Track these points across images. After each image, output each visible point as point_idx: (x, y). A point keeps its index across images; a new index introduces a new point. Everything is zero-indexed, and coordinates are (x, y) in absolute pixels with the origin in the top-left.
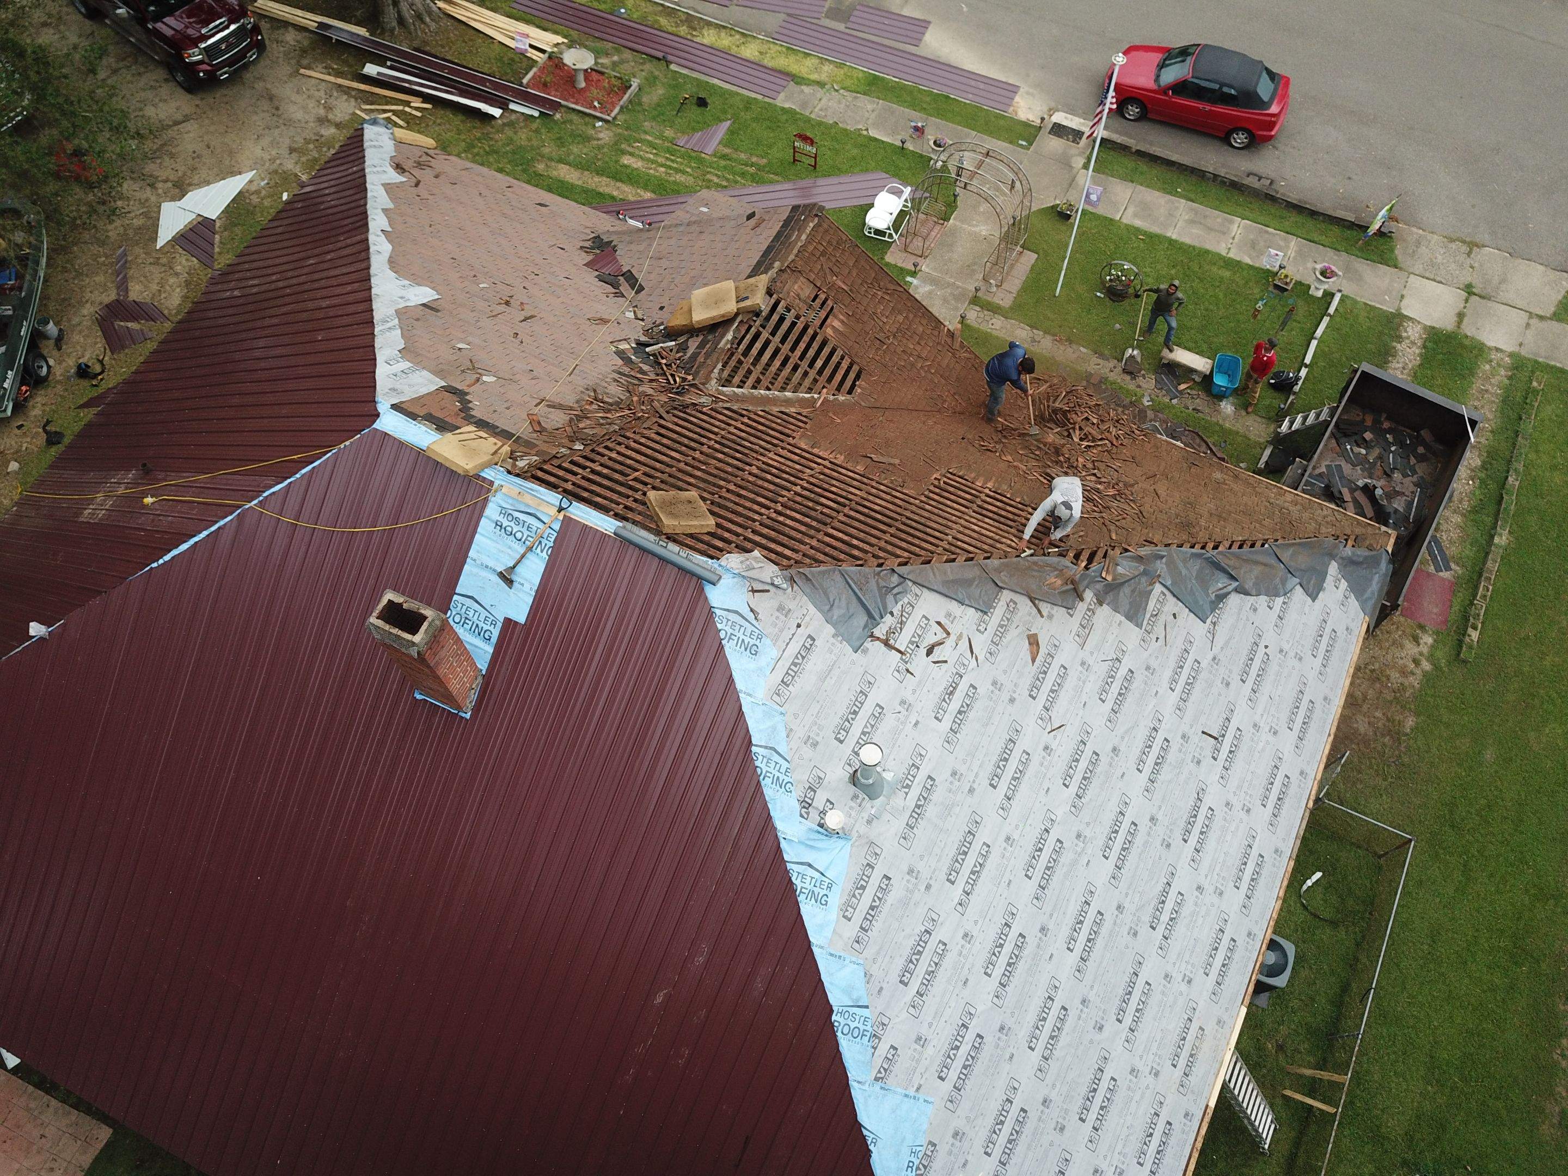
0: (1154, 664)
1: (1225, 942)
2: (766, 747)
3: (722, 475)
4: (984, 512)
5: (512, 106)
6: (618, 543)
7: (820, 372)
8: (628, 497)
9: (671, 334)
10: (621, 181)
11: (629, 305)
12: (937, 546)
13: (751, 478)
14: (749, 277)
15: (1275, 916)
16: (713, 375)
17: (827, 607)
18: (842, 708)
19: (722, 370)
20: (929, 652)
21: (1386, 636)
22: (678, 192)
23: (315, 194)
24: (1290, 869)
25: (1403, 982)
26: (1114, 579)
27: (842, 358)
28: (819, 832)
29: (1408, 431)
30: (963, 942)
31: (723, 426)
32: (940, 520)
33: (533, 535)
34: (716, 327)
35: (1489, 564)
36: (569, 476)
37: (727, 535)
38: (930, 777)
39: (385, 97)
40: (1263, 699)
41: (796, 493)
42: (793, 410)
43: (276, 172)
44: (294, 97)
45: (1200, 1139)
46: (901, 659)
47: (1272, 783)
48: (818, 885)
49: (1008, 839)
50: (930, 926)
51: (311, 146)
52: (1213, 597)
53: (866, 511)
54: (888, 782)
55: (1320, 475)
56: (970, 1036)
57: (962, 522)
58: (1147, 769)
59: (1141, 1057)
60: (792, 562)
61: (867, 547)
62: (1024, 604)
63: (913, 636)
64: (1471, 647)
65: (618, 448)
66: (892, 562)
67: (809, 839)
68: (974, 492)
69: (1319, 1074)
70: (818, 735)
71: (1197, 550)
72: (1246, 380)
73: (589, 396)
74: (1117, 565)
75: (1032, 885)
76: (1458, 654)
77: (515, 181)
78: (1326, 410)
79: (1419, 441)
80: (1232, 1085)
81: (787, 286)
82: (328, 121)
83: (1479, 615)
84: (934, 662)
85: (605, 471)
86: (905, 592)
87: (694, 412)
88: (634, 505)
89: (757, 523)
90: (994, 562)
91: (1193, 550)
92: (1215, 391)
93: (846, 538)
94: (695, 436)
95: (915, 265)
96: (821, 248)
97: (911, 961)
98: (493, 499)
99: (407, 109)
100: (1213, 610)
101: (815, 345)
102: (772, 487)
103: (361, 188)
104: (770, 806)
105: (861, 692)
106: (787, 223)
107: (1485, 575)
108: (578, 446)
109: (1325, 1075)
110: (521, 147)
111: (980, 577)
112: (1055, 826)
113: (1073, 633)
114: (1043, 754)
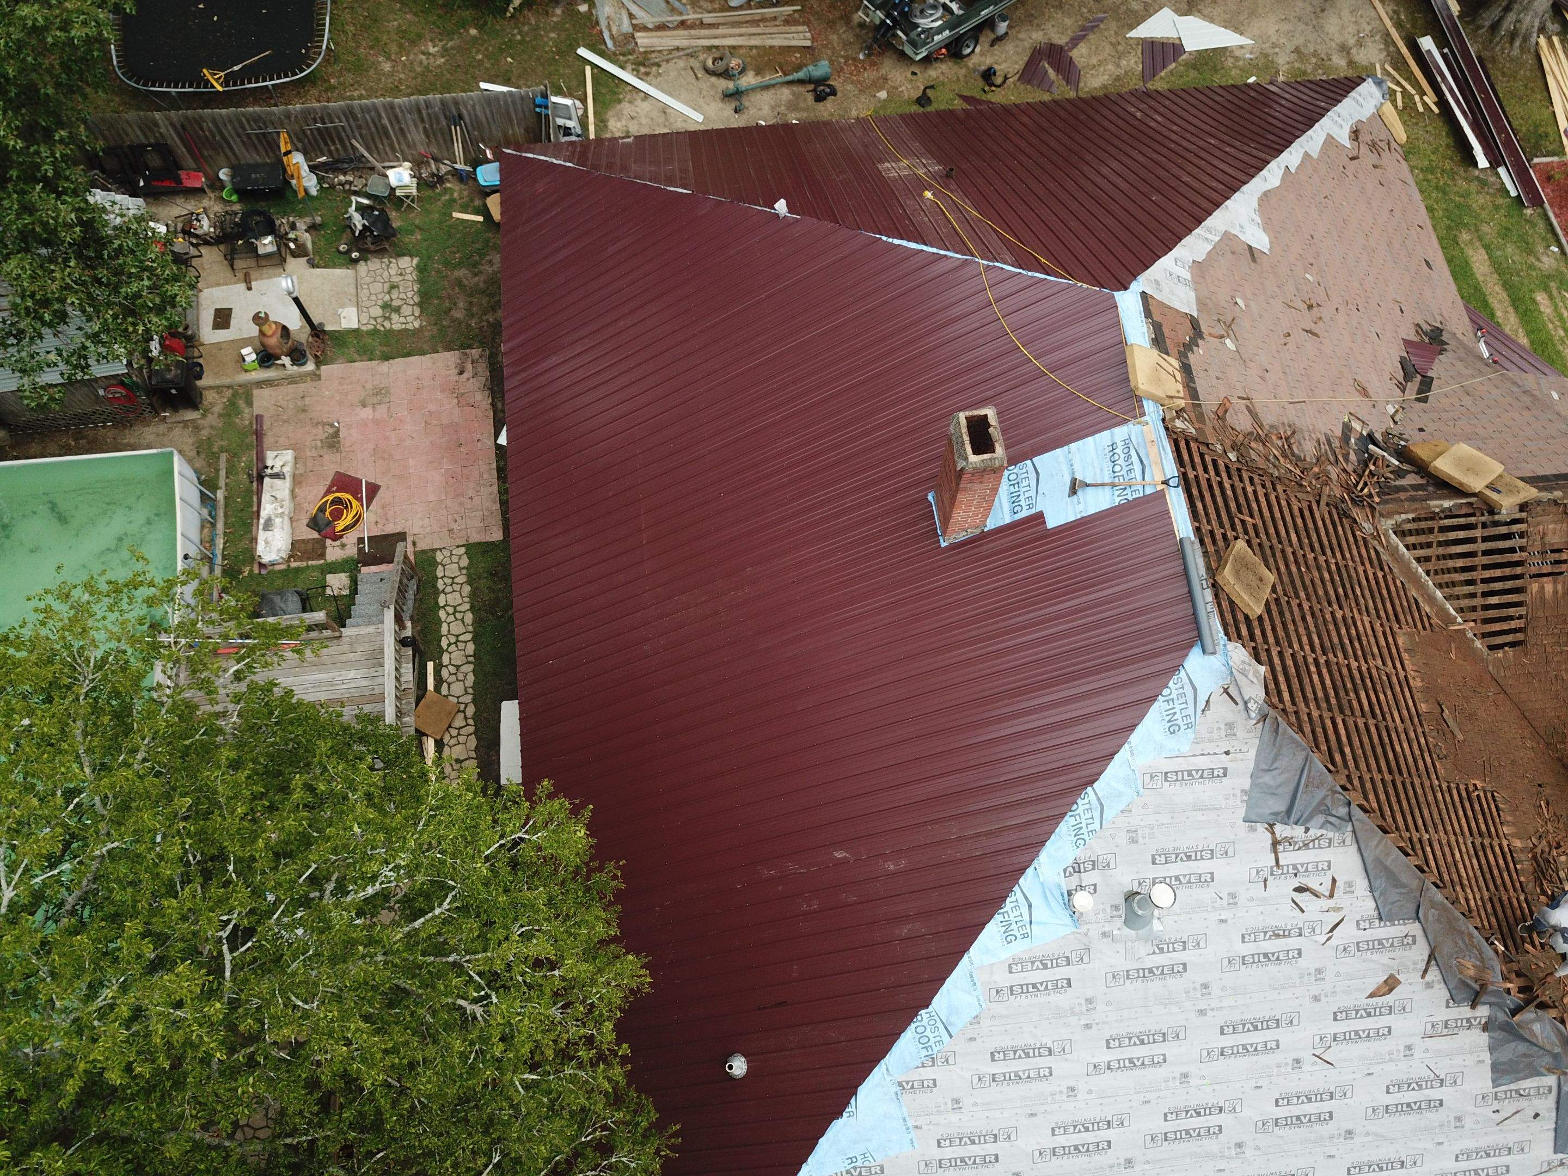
0: (1468, 1122)
2: (1099, 799)
3: (1310, 589)
4: (1481, 854)
5: (1502, 171)
6: (1175, 548)
7: (1486, 607)
8: (1222, 526)
9: (1403, 454)
10: (1516, 308)
11: (1398, 402)
12: (1408, 829)
13: (1328, 617)
14: (1522, 479)
16: (1397, 517)
17: (1265, 767)
18: (1184, 843)
19: (1409, 521)
20: (1299, 890)
22: (1552, 363)
23: (1272, 96)
27: (1520, 617)
28: (1062, 895)
30: (1065, 1090)
31: (1357, 559)
32: (1436, 816)
33: (1127, 478)
34: (1446, 486)
36: (1200, 468)
37: (1258, 632)
38: (1185, 965)
39: (1412, 73)
41: (1348, 666)
42: (1428, 609)
43: (1266, 56)
44: (1345, 13)
46: (1272, 867)
48: (1019, 924)
49: (1185, 1075)
50: (1056, 1050)
51: (1314, 60)
53: (1386, 740)
54: (1151, 929)
56: (990, 1148)
57: (1453, 838)
60: (1281, 706)
61: (1351, 764)
62: (1420, 952)
63: (1302, 865)
65: (1259, 488)
66: (1356, 797)
67: (1050, 890)
68: (1492, 829)
70: (1144, 838)
73: (1285, 432)
75: (1159, 1126)
77: (1430, 228)
81: (1545, 518)
82: (1348, 53)
84: (1293, 901)
85: (1229, 493)
86: (1337, 828)
87: (1347, 526)
88: (1219, 537)
89: (1291, 651)
90: (1438, 896)
93: (1344, 739)
94: (1326, 542)
97: (1015, 1052)
98: (1131, 426)
99: (1417, 98)
101: (1509, 585)
102: (1336, 640)
103: (1310, 123)
104: (1052, 838)
108: (1233, 456)
110: (1469, 207)
111: (1411, 891)
112: (1232, 1116)
113: (1431, 1019)
114: (1290, 1061)
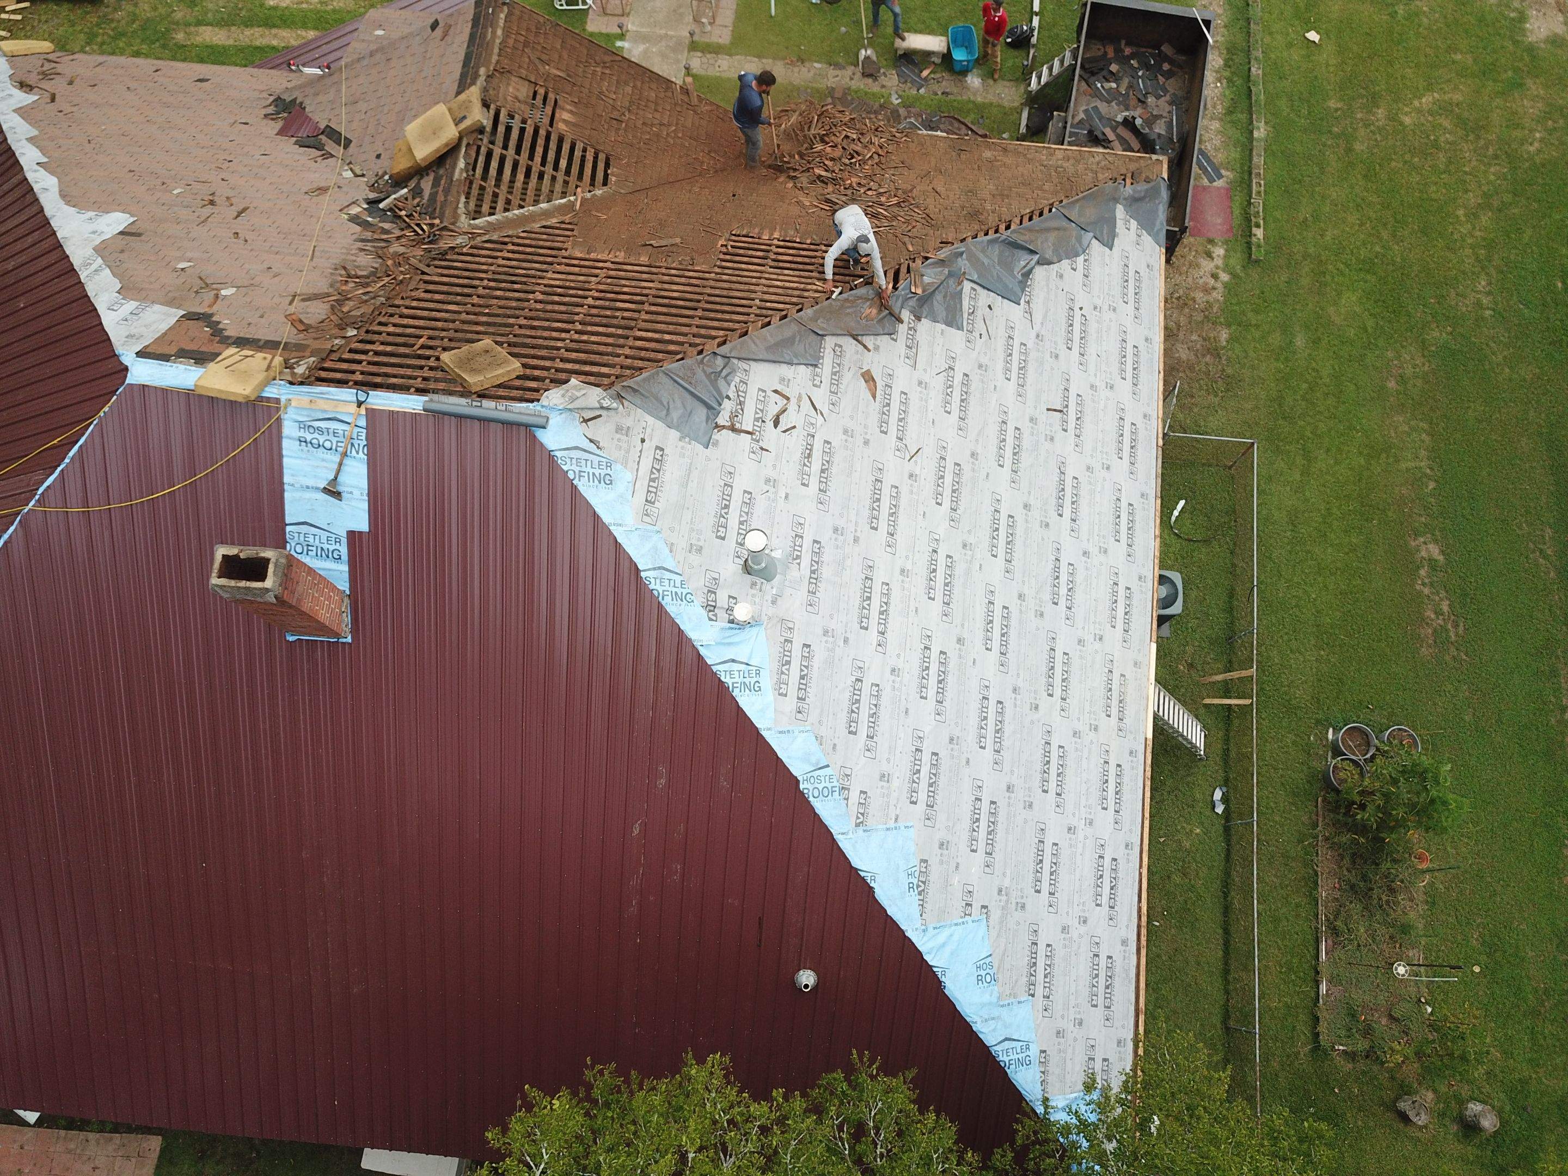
0: (984, 360)
1: (1122, 592)
2: (654, 569)
3: (508, 312)
4: (781, 264)
6: (431, 419)
7: (568, 172)
8: (422, 368)
9: (399, 181)
10: (274, 26)
11: (342, 165)
12: (748, 314)
13: (539, 306)
14: (458, 93)
15: (1157, 554)
16: (459, 211)
17: (665, 412)
18: (712, 507)
19: (467, 203)
20: (776, 423)
21: (1182, 260)
22: (342, 21)
24: (1159, 508)
25: (1278, 571)
26: (923, 291)
27: (585, 150)
28: (732, 628)
29: (1150, 50)
30: (893, 677)
31: (490, 260)
32: (742, 287)
34: (444, 158)
35: (1255, 159)
36: (354, 367)
37: (537, 373)
38: (815, 541)
40: (1091, 358)
41: (590, 306)
42: (555, 220)
45: (1149, 769)
46: (752, 439)
47: (1122, 435)
48: (746, 675)
49: (903, 571)
50: (859, 674)
52: (1019, 277)
53: (666, 301)
54: (779, 560)
55: (1081, 122)
56: (926, 757)
57: (763, 281)
58: (1008, 462)
59: (1079, 719)
60: (613, 378)
61: (680, 338)
62: (849, 344)
63: (756, 413)
64: (1259, 246)
65: (392, 320)
66: (711, 346)
67: (725, 638)
68: (763, 247)
69: (1229, 676)
70: (699, 540)
71: (991, 235)
72: (984, 47)
73: (341, 276)
74: (923, 275)
75: (937, 606)
76: (1250, 255)
77: (159, 62)
78: (1068, 54)
79: (1163, 58)
80: (1161, 713)
81: (501, 91)
83: (1258, 212)
84: (785, 432)
85: (389, 349)
86: (733, 372)
87: (455, 257)
88: (431, 374)
89: (563, 350)
90: (808, 312)
91: (988, 237)
92: (957, 67)
93: (656, 336)
94: (466, 281)
95: (620, 27)
96: (522, 39)
97: (853, 711)
98: (286, 416)
99: (4, 16)
100: (1023, 290)
101: (553, 146)
102: (563, 308)
104: (677, 621)
105: (725, 485)
106: (476, 21)
107: (1254, 171)
108: (351, 332)
109: (1235, 675)
110: (148, 20)
111: (799, 332)
112: (941, 543)
113: (902, 358)
114: (910, 482)
